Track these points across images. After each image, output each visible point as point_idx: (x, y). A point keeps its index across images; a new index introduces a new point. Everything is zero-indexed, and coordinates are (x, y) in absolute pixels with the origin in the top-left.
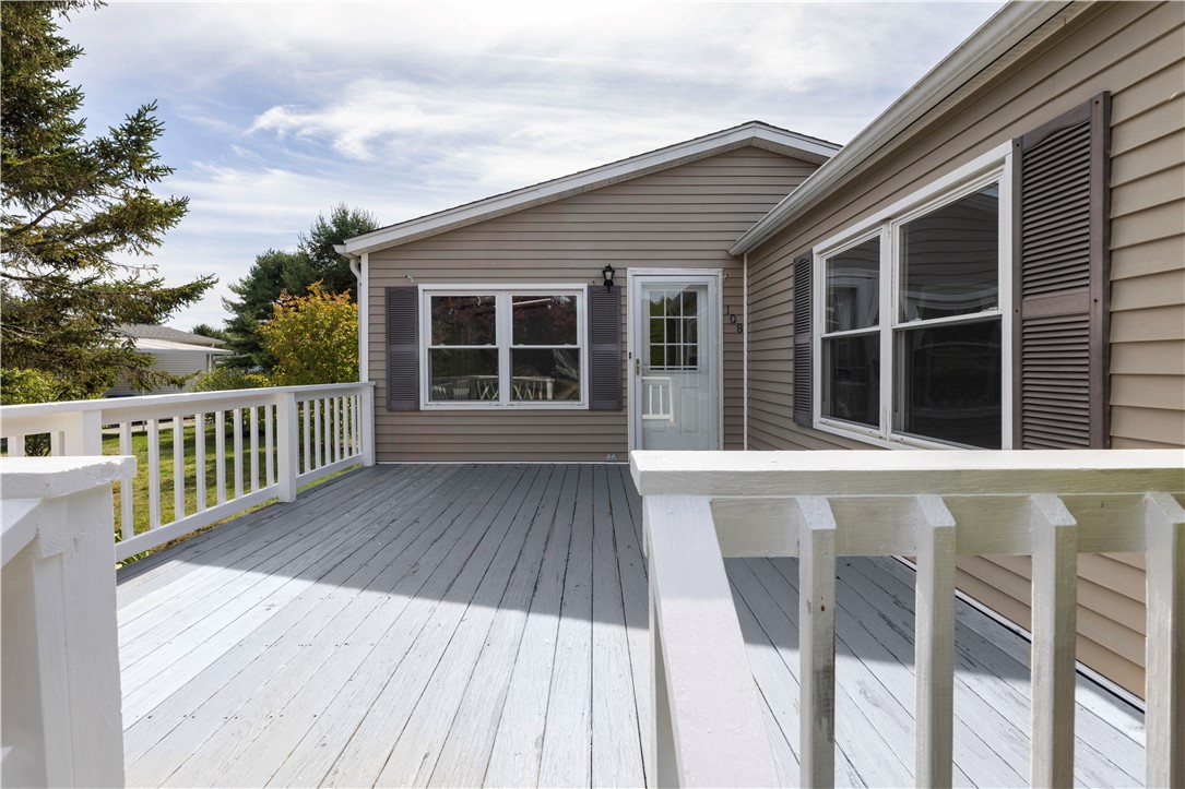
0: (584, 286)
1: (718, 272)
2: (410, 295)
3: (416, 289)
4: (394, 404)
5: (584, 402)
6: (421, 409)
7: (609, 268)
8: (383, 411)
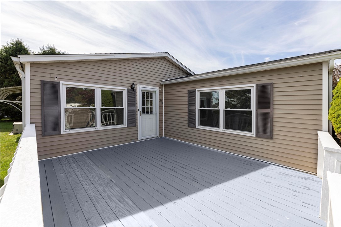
0: (126, 89)
1: (158, 88)
2: (57, 86)
3: (59, 83)
4: (46, 133)
5: (126, 125)
6: (62, 133)
7: (133, 84)
8: (40, 137)
